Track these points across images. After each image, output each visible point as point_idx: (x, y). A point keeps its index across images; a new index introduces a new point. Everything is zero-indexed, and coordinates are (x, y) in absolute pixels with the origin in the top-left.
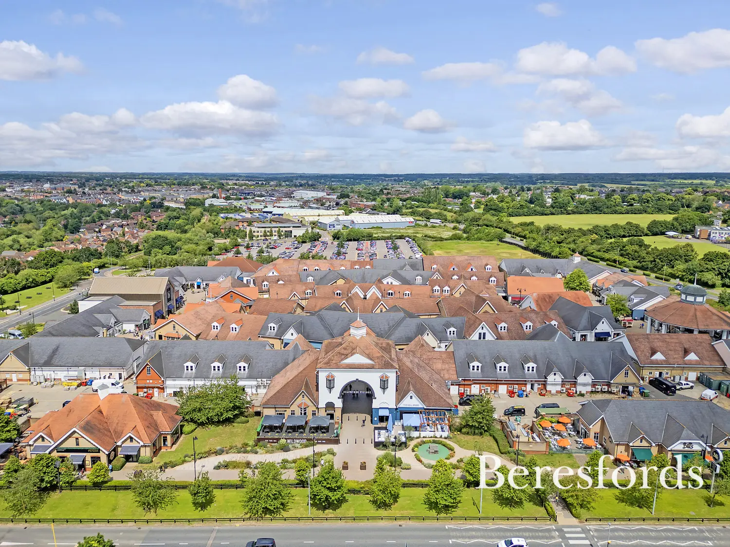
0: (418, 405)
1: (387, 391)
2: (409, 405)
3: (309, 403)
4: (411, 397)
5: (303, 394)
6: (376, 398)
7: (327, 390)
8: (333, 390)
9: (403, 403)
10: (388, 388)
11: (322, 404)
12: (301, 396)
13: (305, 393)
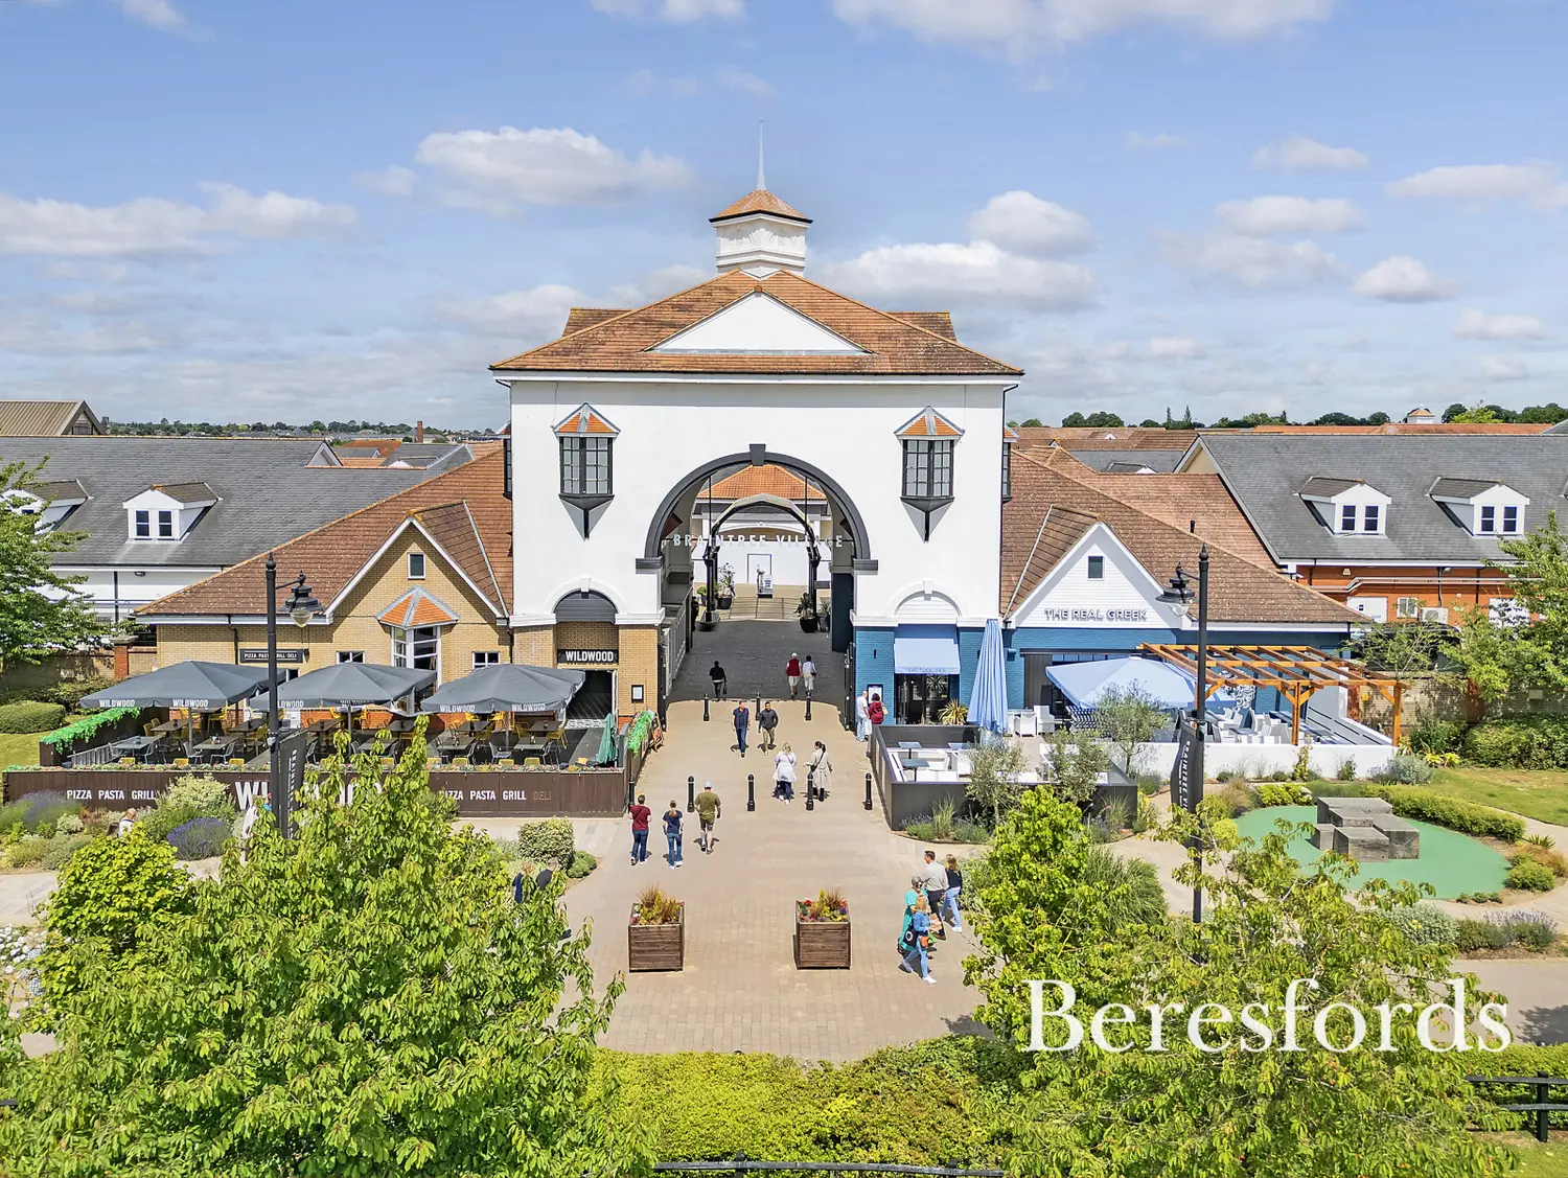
0: (1138, 615)
1: (947, 523)
2: (1084, 615)
3: (452, 605)
4: (1095, 567)
5: (415, 548)
6: (873, 567)
7: (564, 520)
8: (607, 520)
9: (1043, 605)
10: (950, 499)
11: (534, 605)
12: (404, 562)
13: (424, 542)
